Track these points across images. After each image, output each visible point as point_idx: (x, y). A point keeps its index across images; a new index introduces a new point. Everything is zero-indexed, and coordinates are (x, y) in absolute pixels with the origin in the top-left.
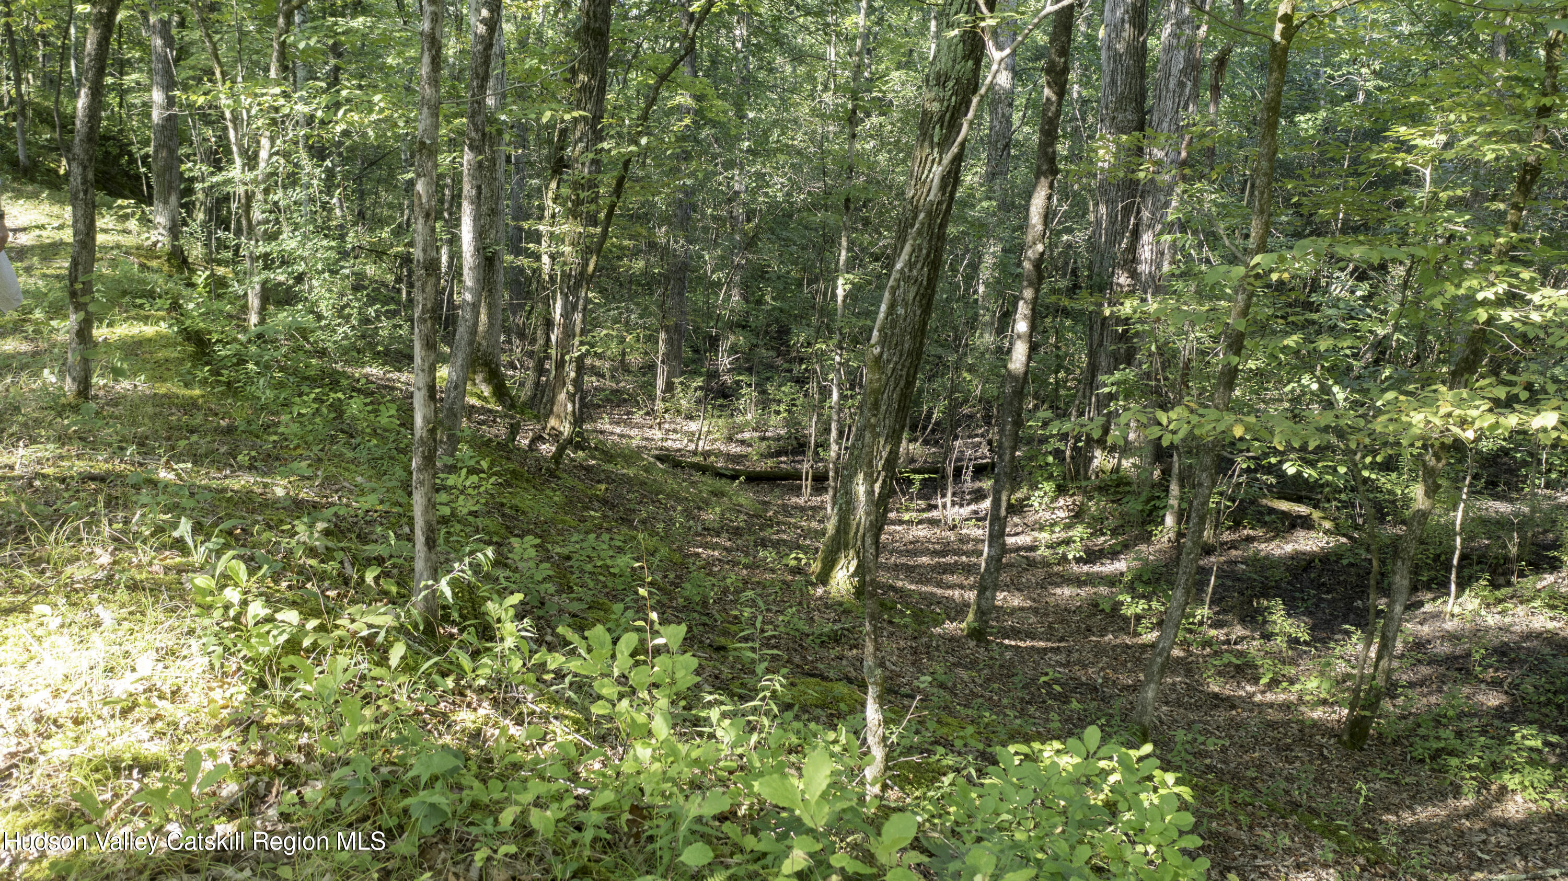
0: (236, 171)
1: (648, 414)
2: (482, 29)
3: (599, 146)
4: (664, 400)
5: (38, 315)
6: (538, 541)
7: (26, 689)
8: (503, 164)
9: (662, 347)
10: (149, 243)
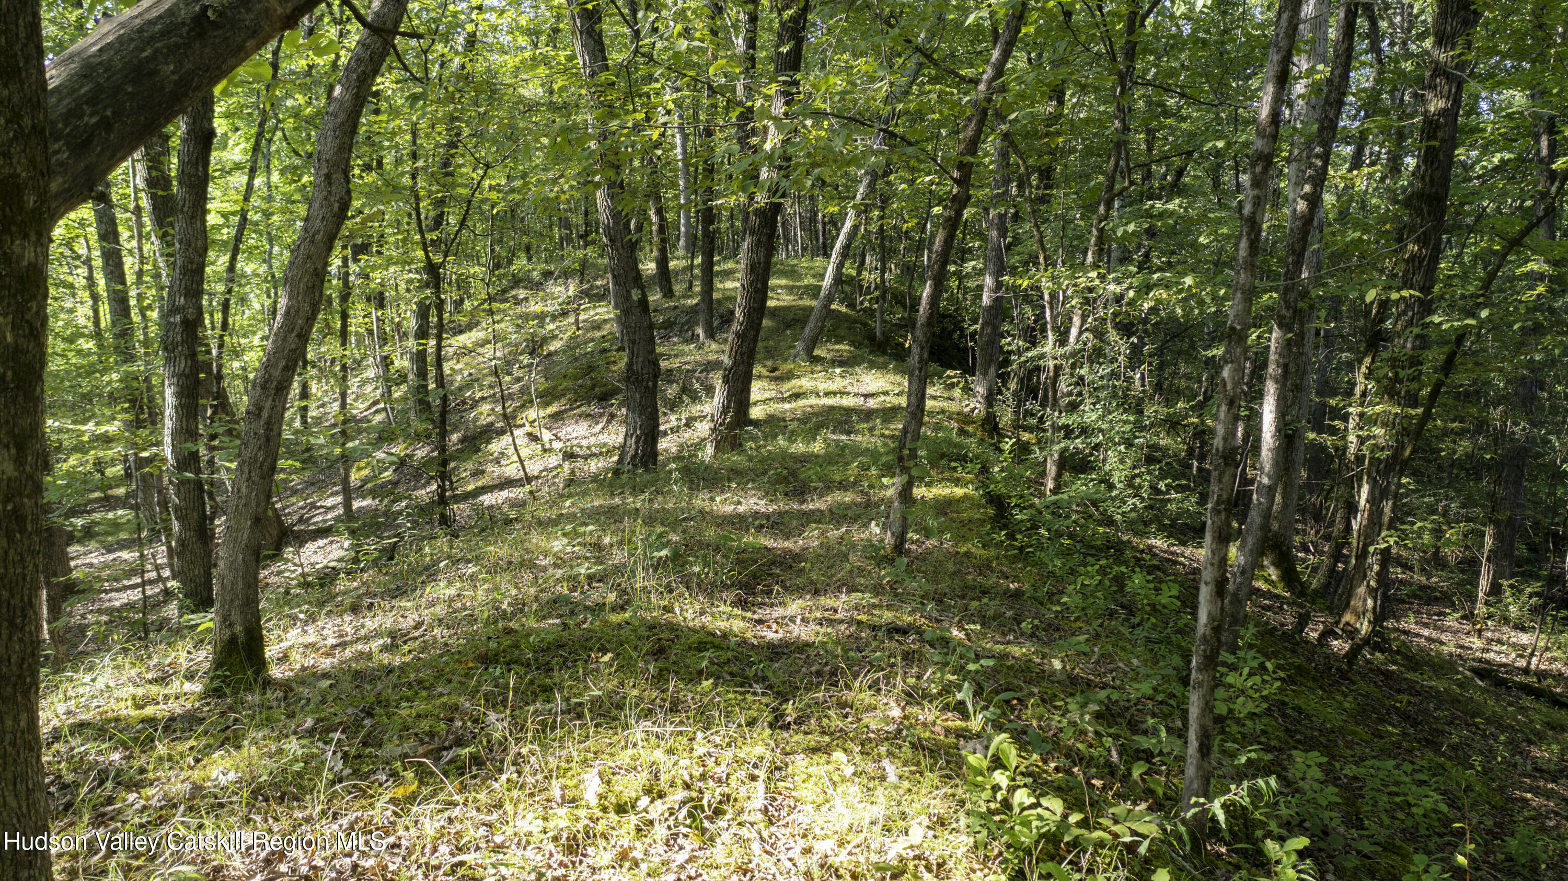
0: (1049, 345)
1: (1464, 617)
2: (1302, 206)
3: (1428, 320)
4: (1487, 603)
5: (874, 471)
6: (1325, 759)
7: (817, 831)
8: (1312, 338)
9: (1489, 542)
10: (967, 410)
